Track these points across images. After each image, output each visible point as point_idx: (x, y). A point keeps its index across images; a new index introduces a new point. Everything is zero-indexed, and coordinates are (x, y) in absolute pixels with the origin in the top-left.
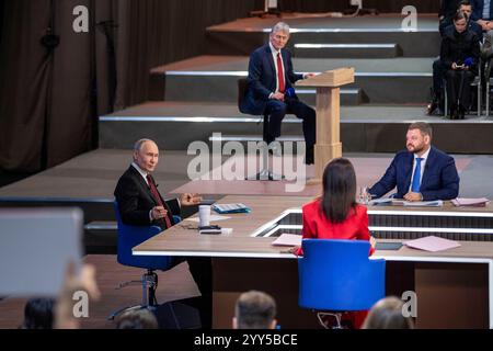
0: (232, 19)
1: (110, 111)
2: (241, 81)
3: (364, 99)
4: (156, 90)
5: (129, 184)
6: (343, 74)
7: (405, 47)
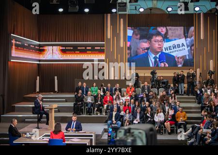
0: (29, 94)
1: (3, 114)
2: (33, 107)
3: (59, 111)
4: (13, 109)
5: (11, 128)
6: (55, 105)
7: (67, 100)
